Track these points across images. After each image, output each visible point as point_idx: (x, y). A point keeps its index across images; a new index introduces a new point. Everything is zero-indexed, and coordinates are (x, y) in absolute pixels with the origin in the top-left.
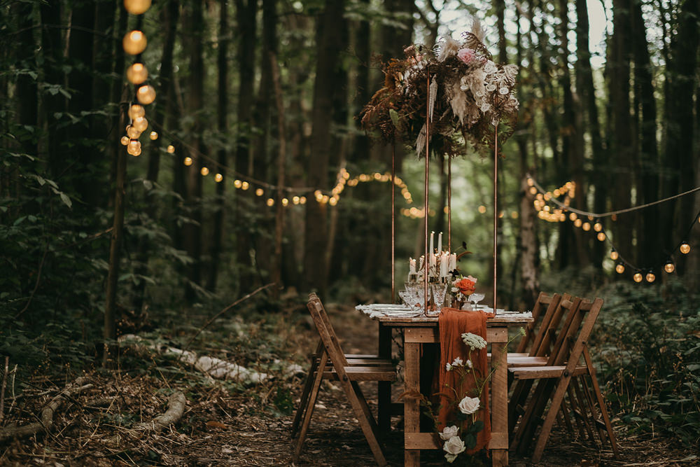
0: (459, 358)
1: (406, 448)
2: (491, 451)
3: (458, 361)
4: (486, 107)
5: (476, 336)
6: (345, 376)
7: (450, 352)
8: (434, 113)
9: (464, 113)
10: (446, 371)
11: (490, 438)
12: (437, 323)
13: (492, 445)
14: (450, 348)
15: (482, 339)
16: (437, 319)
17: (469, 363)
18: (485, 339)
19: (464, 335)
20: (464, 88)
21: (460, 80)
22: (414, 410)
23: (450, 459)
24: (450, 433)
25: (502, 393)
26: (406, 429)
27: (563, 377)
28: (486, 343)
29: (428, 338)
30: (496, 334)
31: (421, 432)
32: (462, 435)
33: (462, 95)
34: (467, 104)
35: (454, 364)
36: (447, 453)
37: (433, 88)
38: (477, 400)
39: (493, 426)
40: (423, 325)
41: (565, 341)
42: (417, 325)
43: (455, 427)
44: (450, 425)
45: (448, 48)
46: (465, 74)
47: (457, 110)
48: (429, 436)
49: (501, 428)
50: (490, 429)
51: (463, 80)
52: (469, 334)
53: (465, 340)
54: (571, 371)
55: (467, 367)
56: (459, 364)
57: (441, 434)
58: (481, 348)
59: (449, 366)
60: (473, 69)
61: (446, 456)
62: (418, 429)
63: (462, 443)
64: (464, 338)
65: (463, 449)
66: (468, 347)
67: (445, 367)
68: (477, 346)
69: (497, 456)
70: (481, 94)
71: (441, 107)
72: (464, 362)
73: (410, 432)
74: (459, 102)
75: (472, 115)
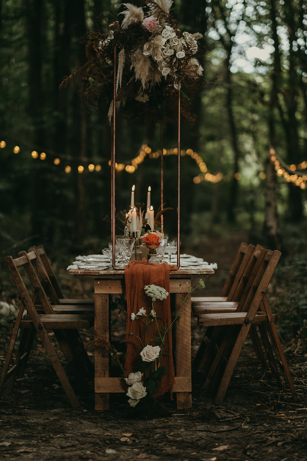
0: (143, 308)
1: (96, 392)
2: (175, 394)
3: (142, 311)
4: (166, 71)
5: (158, 287)
6: (40, 325)
7: (135, 303)
8: (123, 79)
9: (147, 78)
10: (131, 320)
11: (174, 382)
12: (124, 275)
13: (177, 388)
14: (136, 299)
15: (164, 290)
16: (123, 272)
17: (153, 313)
18: (168, 290)
19: (146, 287)
20: (146, 54)
21: (143, 46)
22: (103, 356)
23: (133, 404)
24: (135, 377)
25: (186, 340)
26: (97, 374)
27: (244, 324)
28: (167, 294)
29: (116, 290)
30: (180, 285)
31: (110, 377)
32: (145, 381)
33: (145, 61)
34: (150, 70)
35: (139, 314)
36: (129, 398)
38: (158, 349)
39: (177, 371)
40: (111, 277)
42: (105, 277)
43: (140, 373)
44: (135, 371)
45: (132, 16)
46: (147, 41)
47: (140, 75)
48: (117, 380)
49: (185, 372)
50: (173, 374)
51: (146, 46)
52: (152, 286)
53: (147, 292)
54: (251, 319)
55: (151, 317)
56: (143, 314)
57: (126, 379)
58: (162, 299)
59: (133, 316)
60: (154, 36)
61: (129, 401)
62: (107, 374)
63: (144, 389)
64: (146, 290)
65: (145, 394)
66: (151, 298)
67: (131, 317)
68: (158, 297)
69: (181, 399)
70: (159, 58)
71: (129, 73)
72: (148, 312)
73: (100, 377)
74: (142, 68)
75: (154, 80)
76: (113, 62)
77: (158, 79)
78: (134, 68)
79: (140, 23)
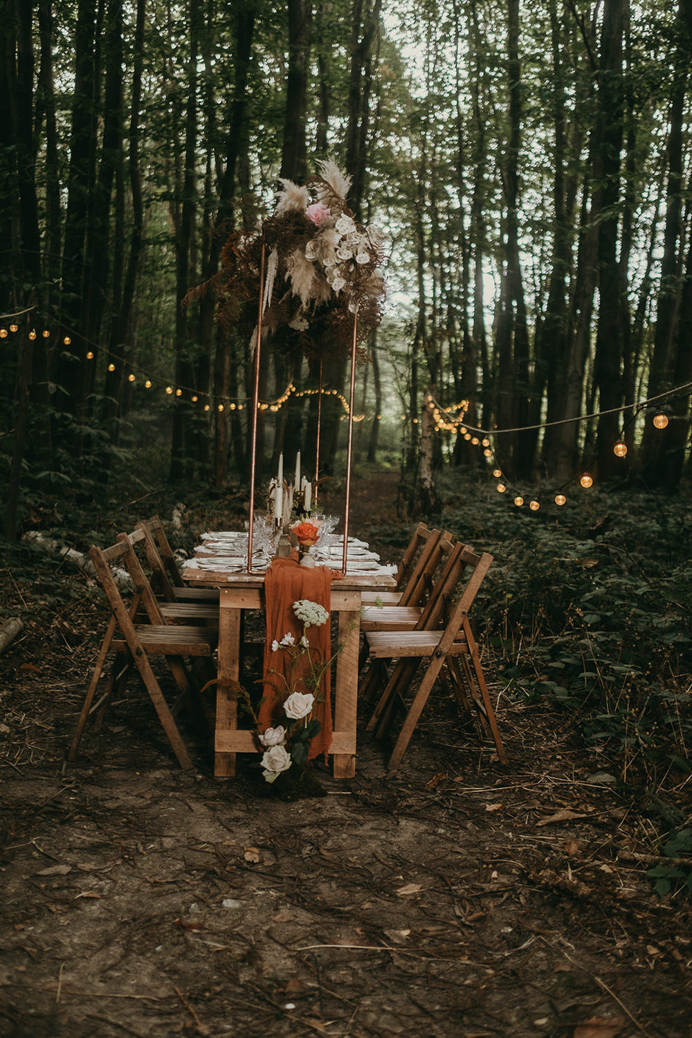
0: (290, 634)
1: (216, 750)
2: (331, 757)
3: (289, 639)
4: (338, 284)
5: (313, 604)
6: (138, 649)
7: (279, 625)
8: (273, 294)
9: (310, 293)
10: (272, 651)
11: (330, 741)
12: (263, 583)
13: (333, 749)
14: (280, 620)
15: (321, 609)
16: (262, 579)
17: (305, 641)
18: (327, 607)
19: (297, 605)
20: (309, 256)
21: (305, 246)
22: (229, 698)
23: (270, 778)
24: (274, 736)
25: (350, 679)
26: (218, 725)
27: (435, 657)
28: (327, 615)
29: (252, 603)
30: (345, 600)
31: (239, 728)
32: (289, 744)
33: (307, 267)
34: (315, 282)
35: (284, 642)
36: (265, 769)
38: (310, 698)
39: (336, 723)
40: (244, 585)
41: (440, 598)
42: (235, 585)
43: (282, 728)
44: (275, 726)
45: (290, 199)
46: (312, 238)
47: (299, 289)
48: (247, 734)
49: (348, 726)
50: (331, 728)
51: (309, 245)
52: (305, 602)
53: (297, 613)
54: (445, 650)
55: (302, 647)
56: (290, 643)
57: (261, 737)
58: (318, 624)
59: (275, 646)
60: (323, 231)
61: (265, 773)
62: (234, 724)
63: (288, 756)
64: (296, 609)
65: (289, 764)
66: (302, 622)
67: (271, 647)
68: (314, 621)
69: (339, 764)
70: (328, 263)
71: (283, 285)
72: (298, 640)
73: (223, 728)
74: (302, 277)
75: (320, 297)
76: (260, 271)
77: (326, 295)
78: (290, 278)
79: (303, 211)
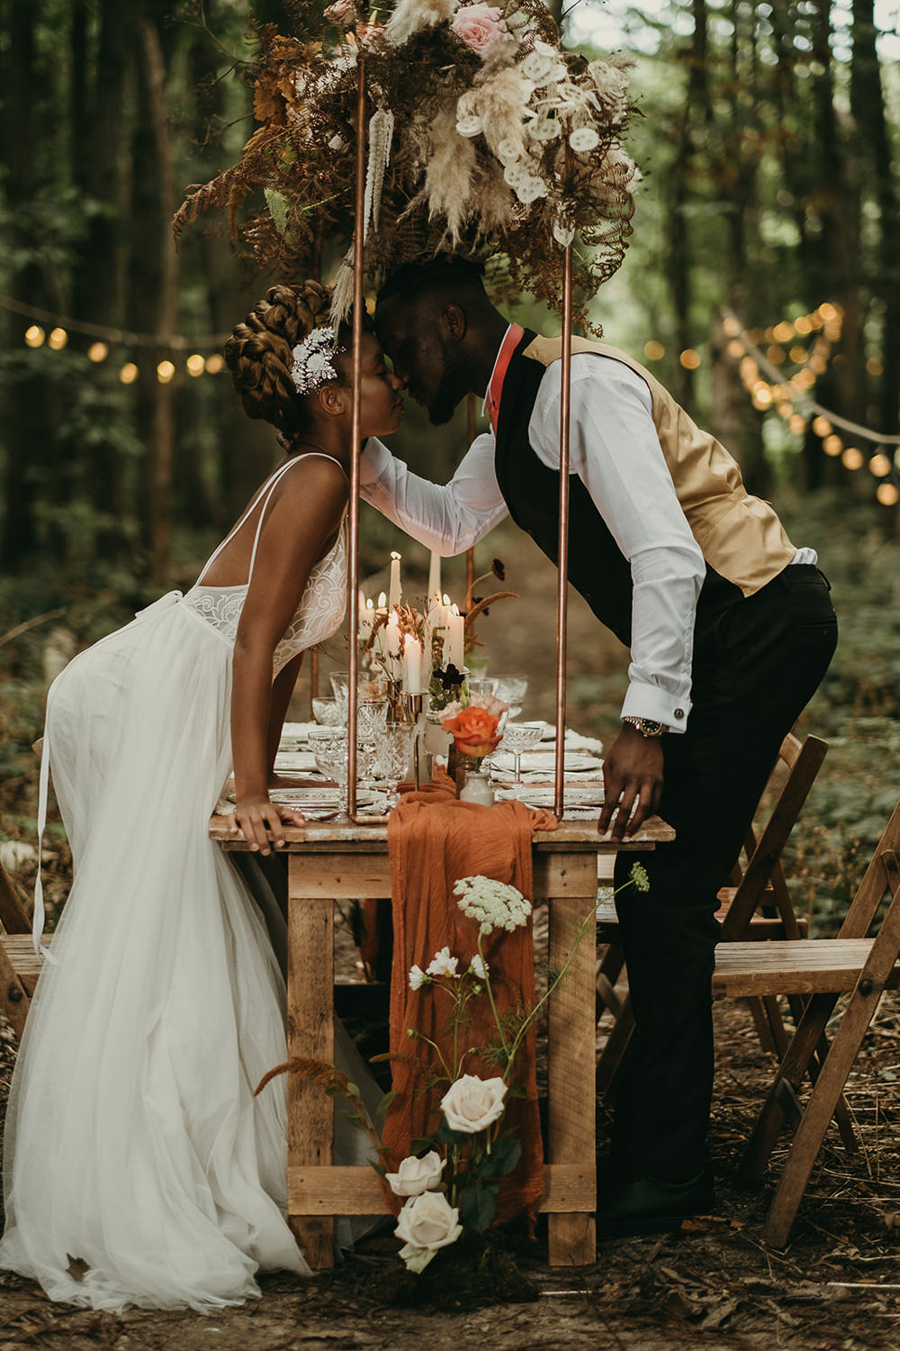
0: (446, 950)
2: (544, 1218)
3: (443, 963)
4: (530, 187)
5: (496, 885)
7: (422, 933)
9: (468, 206)
10: (407, 989)
12: (384, 842)
14: (422, 920)
15: (515, 896)
16: (381, 832)
19: (460, 886)
20: (466, 128)
21: (455, 102)
22: (315, 1097)
23: (415, 1262)
24: (418, 1173)
25: (579, 1047)
26: (294, 1156)
28: (527, 907)
29: (357, 888)
30: (563, 874)
31: (333, 1163)
32: (450, 1184)
33: (459, 149)
34: (476, 180)
35: (434, 968)
36: (402, 1243)
37: (381, 126)
38: (497, 1087)
39: (551, 1145)
40: (342, 849)
42: (324, 849)
43: (434, 1156)
44: (420, 1152)
46: (470, 85)
47: (443, 199)
48: (356, 1175)
49: (577, 1150)
50: (540, 1159)
51: (466, 103)
52: (479, 880)
53: (463, 904)
55: (474, 978)
56: (447, 972)
57: (392, 1178)
58: (511, 927)
59: (415, 977)
60: (494, 70)
61: (403, 1253)
62: (327, 1155)
63: (453, 1215)
64: (461, 897)
65: (454, 1232)
66: (475, 922)
67: (407, 980)
68: (500, 922)
69: (561, 1234)
72: (464, 964)
73: (303, 1163)
74: (447, 173)
75: (489, 213)
77: (502, 211)
79: (445, 24)
